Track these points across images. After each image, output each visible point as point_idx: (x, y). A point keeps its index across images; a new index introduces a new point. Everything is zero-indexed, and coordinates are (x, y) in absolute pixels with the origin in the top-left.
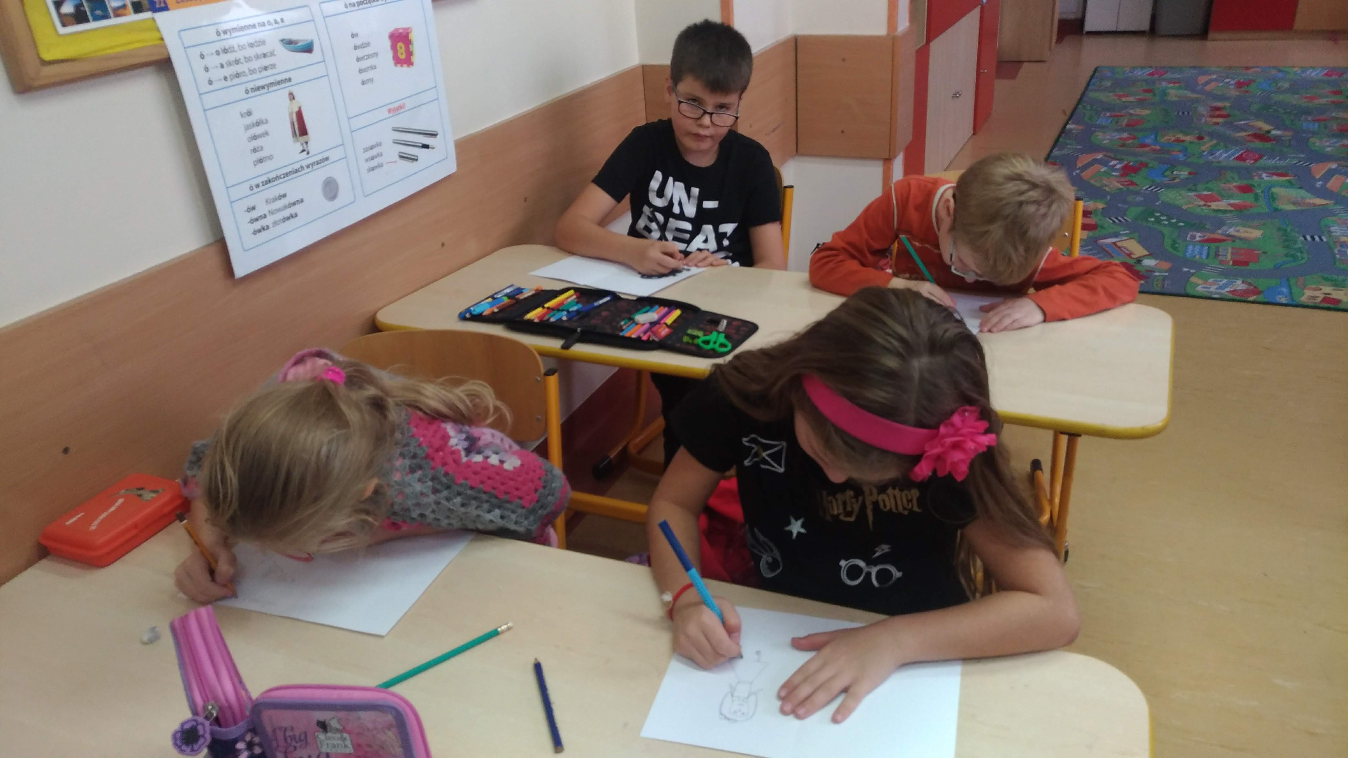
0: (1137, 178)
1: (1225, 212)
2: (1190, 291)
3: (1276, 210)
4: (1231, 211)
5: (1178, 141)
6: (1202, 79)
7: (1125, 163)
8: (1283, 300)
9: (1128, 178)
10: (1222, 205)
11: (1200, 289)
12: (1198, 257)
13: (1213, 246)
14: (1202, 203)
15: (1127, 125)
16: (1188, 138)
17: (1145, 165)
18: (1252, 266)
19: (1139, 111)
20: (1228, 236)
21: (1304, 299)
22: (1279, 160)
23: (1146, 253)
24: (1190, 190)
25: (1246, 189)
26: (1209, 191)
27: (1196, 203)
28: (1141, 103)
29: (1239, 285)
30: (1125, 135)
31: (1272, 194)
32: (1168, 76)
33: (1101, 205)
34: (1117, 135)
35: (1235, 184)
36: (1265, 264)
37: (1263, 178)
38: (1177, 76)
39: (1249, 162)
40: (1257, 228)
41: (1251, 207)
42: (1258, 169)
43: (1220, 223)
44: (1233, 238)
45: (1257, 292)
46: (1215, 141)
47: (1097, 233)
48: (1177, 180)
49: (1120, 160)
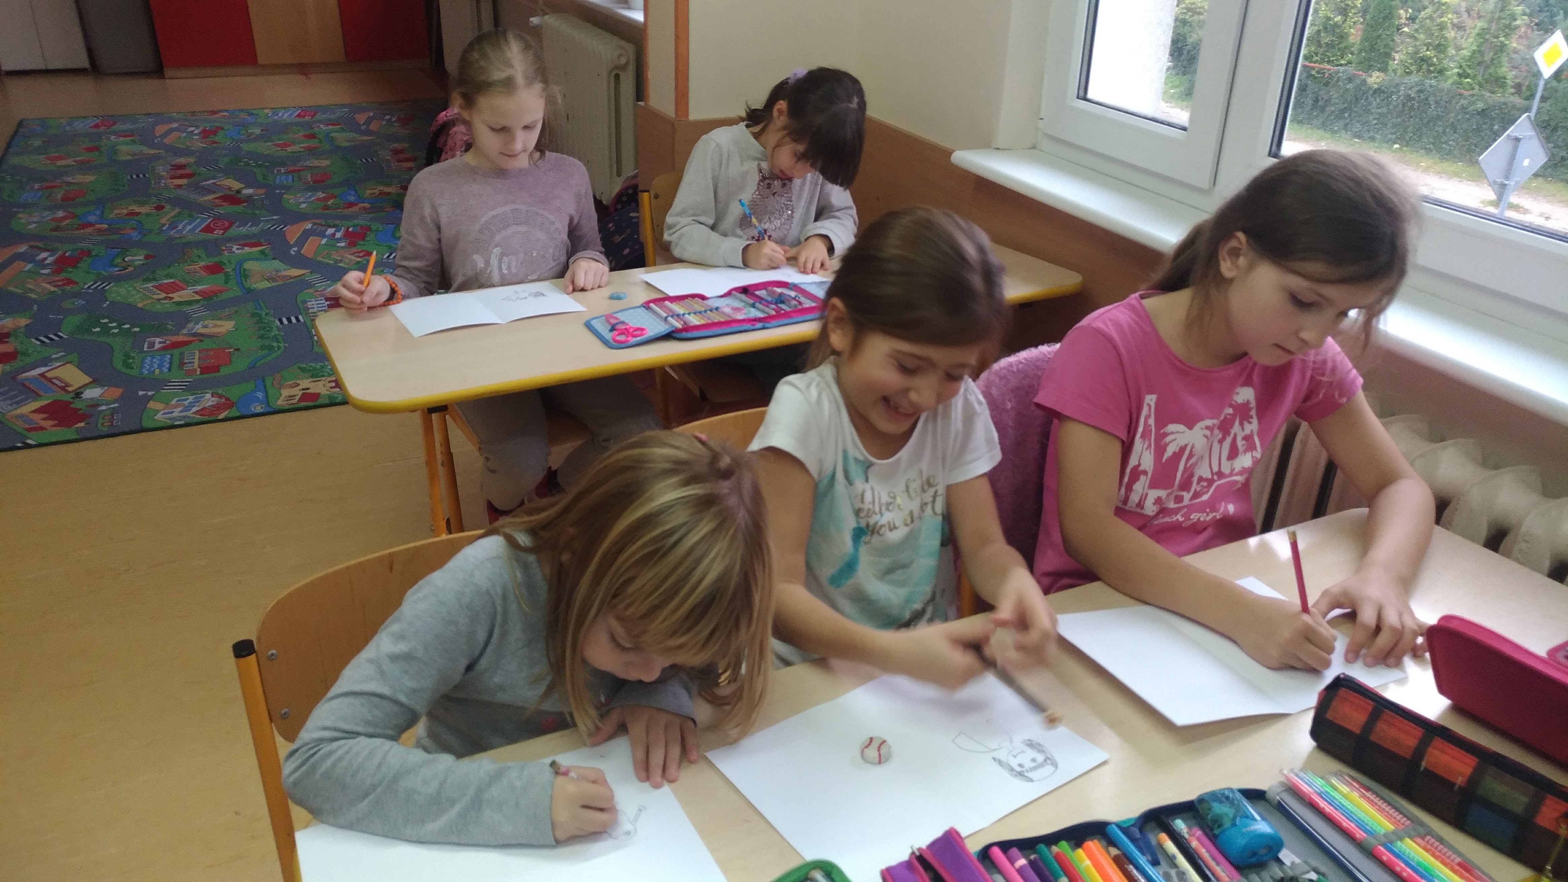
0: (74, 274)
1: (190, 303)
2: (146, 424)
3: (250, 291)
4: (197, 301)
5: (133, 214)
6: (160, 130)
7: (60, 253)
8: (259, 409)
9: (63, 275)
10: (186, 294)
11: (161, 418)
12: (157, 371)
13: (176, 352)
14: (163, 295)
15: (63, 199)
16: (144, 210)
17: (88, 253)
18: (224, 371)
19: (79, 178)
20: (196, 335)
21: (281, 403)
22: (250, 227)
23: (88, 380)
24: (147, 280)
25: (214, 269)
26: (171, 278)
27: (155, 297)
28: (84, 167)
29: (209, 400)
30: (61, 214)
31: (245, 270)
32: (119, 127)
33: (23, 322)
34: (48, 216)
35: (202, 264)
36: (239, 364)
37: (234, 252)
38: (129, 126)
39: (218, 232)
40: (229, 318)
41: (221, 291)
42: (230, 240)
43: (184, 319)
44: (201, 337)
45: (229, 404)
46: (177, 210)
47: (16, 364)
48: (130, 269)
49: (53, 251)
